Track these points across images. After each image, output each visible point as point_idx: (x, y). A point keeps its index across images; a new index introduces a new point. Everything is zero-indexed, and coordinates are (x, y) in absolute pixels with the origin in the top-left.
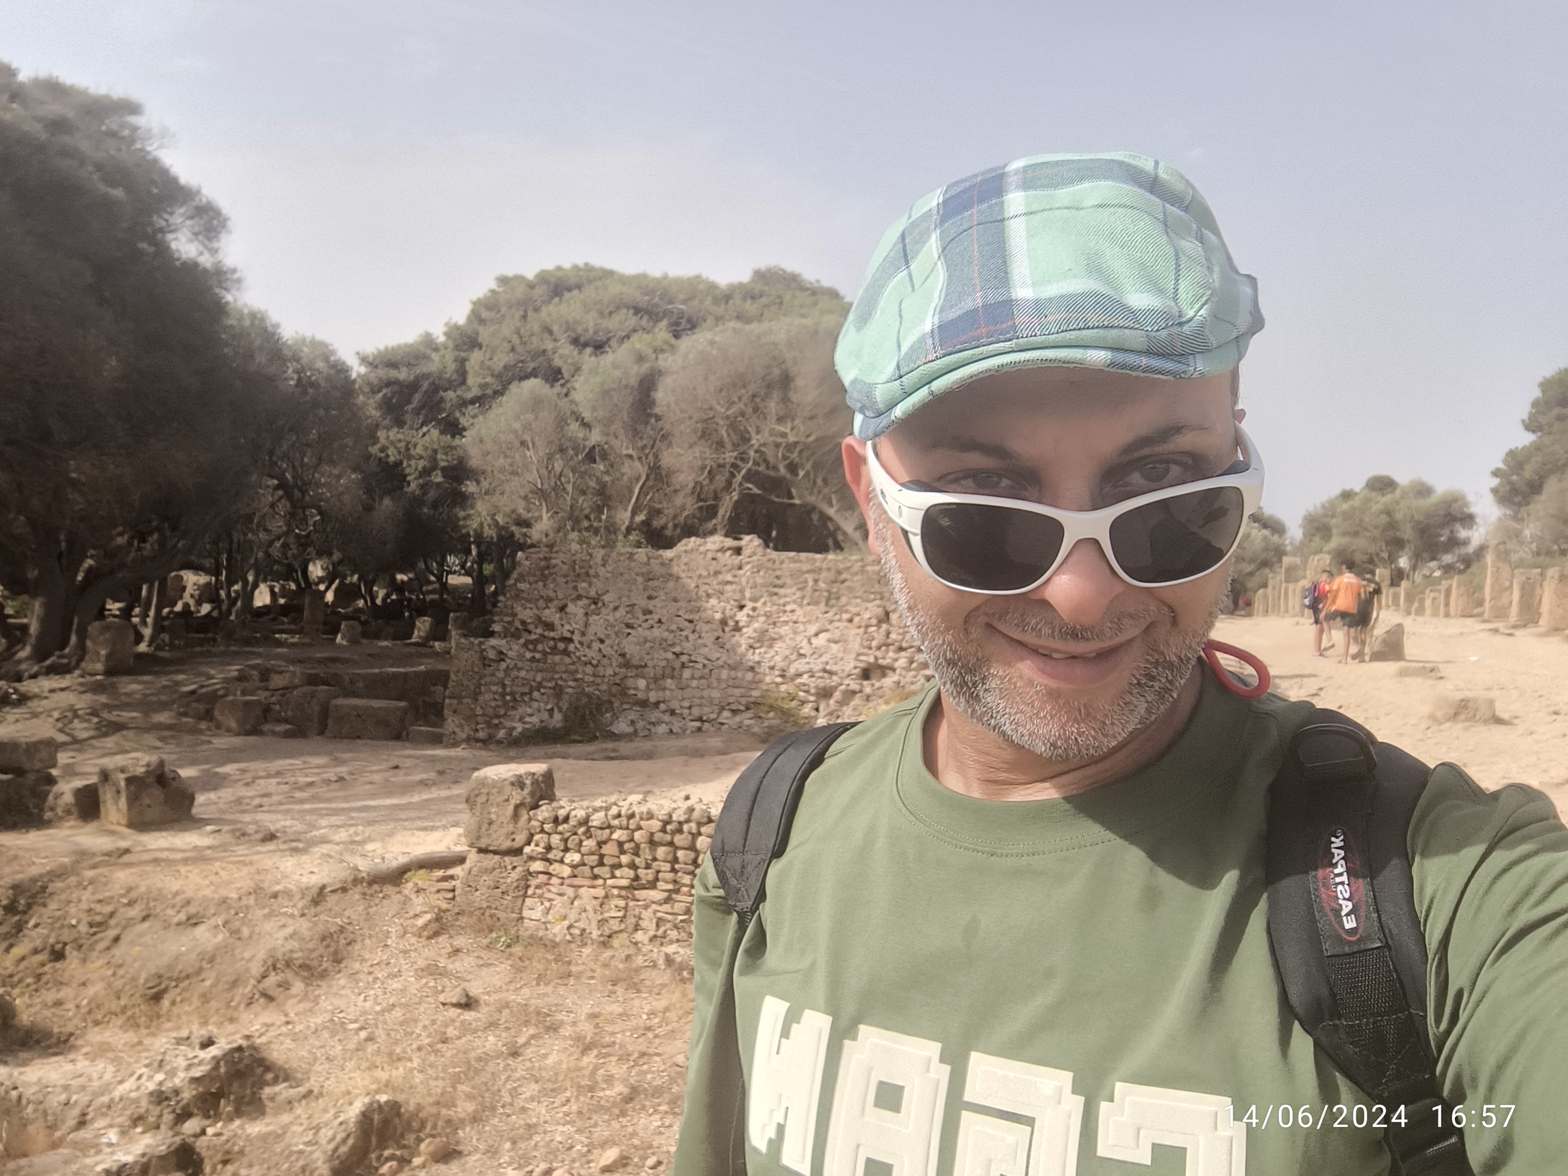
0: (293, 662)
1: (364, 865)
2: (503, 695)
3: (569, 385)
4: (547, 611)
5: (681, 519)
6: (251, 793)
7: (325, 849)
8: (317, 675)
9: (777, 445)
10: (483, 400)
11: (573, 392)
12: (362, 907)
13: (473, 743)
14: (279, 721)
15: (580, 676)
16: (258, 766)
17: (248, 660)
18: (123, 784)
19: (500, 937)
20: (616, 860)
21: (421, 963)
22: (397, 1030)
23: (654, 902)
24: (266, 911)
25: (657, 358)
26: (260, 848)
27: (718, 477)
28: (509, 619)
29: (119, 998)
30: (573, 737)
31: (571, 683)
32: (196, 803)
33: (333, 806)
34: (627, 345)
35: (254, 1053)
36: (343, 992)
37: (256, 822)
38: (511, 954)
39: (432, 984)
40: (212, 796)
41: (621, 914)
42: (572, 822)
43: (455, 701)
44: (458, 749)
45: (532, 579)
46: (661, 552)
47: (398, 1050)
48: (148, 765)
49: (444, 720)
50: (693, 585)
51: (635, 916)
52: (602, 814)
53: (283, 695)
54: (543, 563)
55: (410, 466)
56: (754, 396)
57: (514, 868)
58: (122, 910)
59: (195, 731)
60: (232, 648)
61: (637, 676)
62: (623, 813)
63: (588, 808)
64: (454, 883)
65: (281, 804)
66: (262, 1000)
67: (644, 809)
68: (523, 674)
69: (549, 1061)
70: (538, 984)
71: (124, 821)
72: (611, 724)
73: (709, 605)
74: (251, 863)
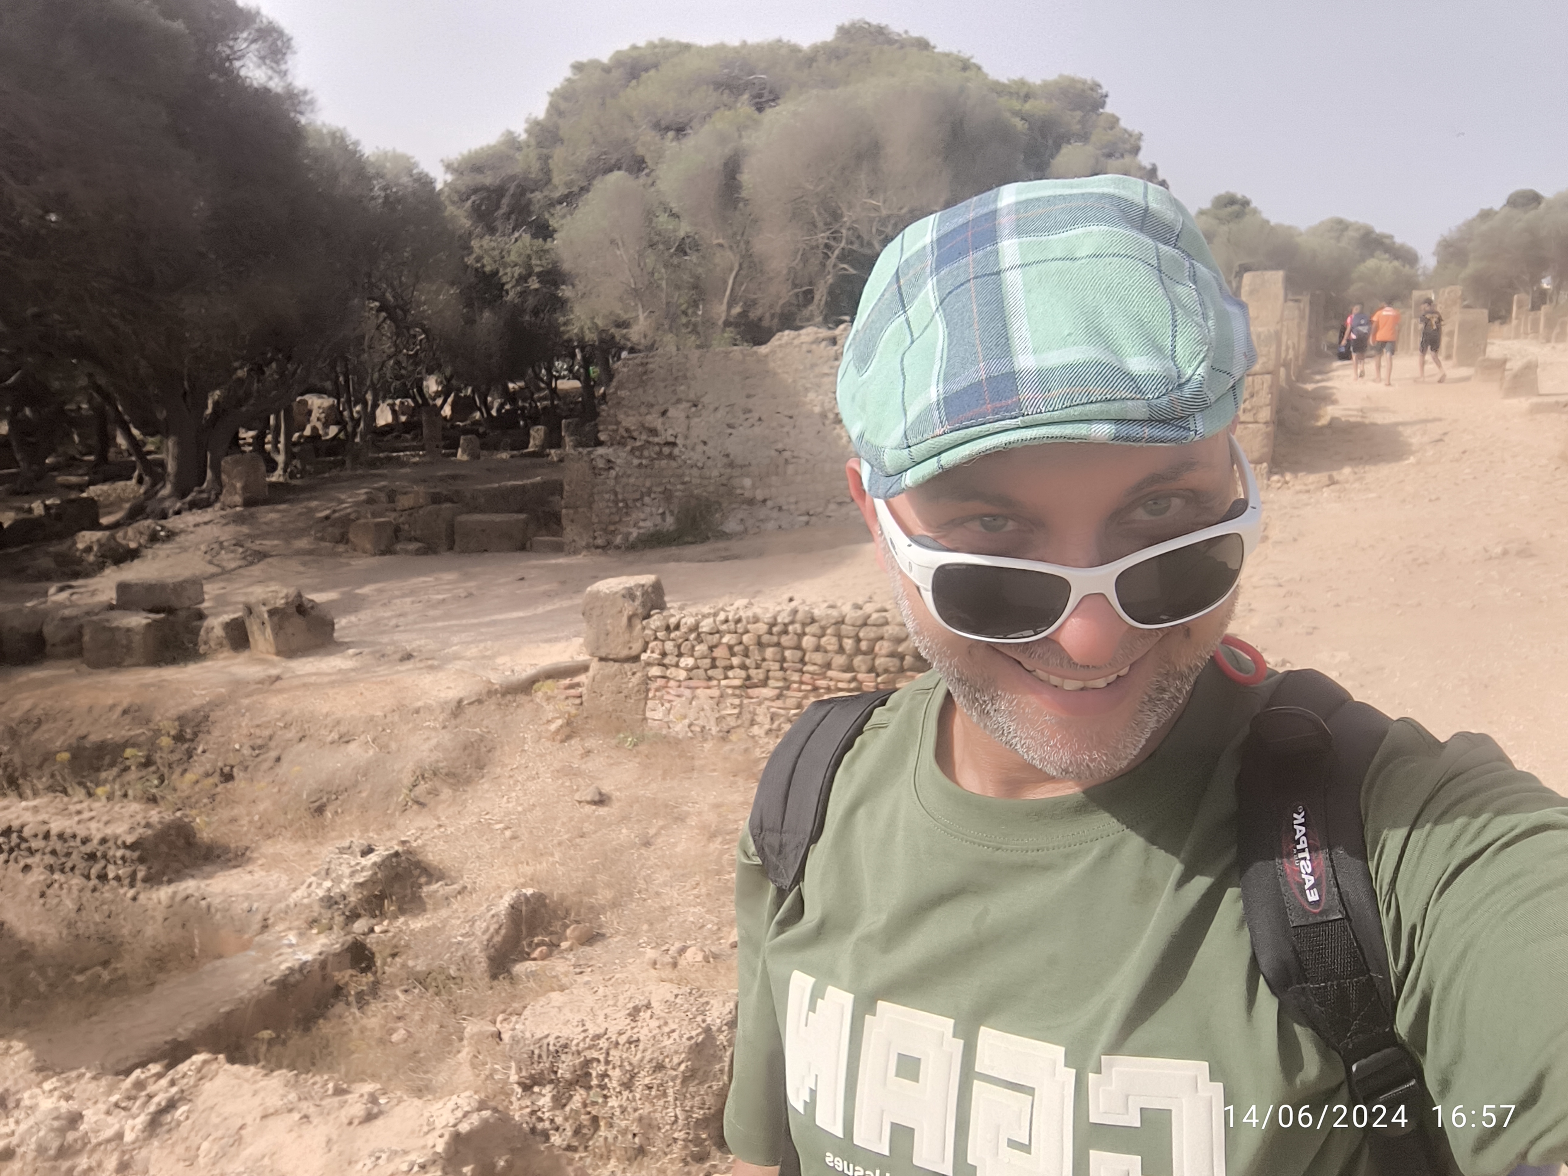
0: (415, 481)
1: (496, 679)
2: (616, 502)
3: (653, 174)
4: (649, 417)
5: (778, 310)
6: (388, 614)
7: (458, 665)
8: (438, 493)
9: (871, 220)
10: (569, 199)
11: (658, 182)
12: (498, 717)
13: (593, 550)
14: (410, 540)
15: (687, 479)
16: (394, 586)
17: (376, 482)
18: (266, 616)
19: (626, 737)
20: (727, 663)
21: (557, 765)
22: (538, 828)
23: (766, 699)
24: (411, 725)
25: (740, 136)
26: (399, 668)
27: (812, 260)
28: (615, 427)
29: (286, 813)
30: (686, 539)
31: (679, 487)
32: (336, 627)
33: (464, 622)
34: (707, 127)
35: (410, 857)
36: (487, 796)
37: (393, 643)
38: (638, 752)
39: (568, 784)
40: (353, 618)
41: (736, 711)
42: (683, 629)
43: (571, 511)
44: (580, 557)
45: (631, 386)
46: (755, 348)
47: (541, 846)
48: (287, 597)
49: (562, 529)
50: (790, 381)
51: (750, 712)
52: (711, 620)
53: (410, 515)
54: (640, 369)
55: (506, 274)
56: (843, 169)
57: (634, 674)
58: (280, 733)
59: (334, 554)
60: (359, 472)
61: (742, 475)
62: (730, 618)
63: (697, 615)
64: (580, 690)
65: (416, 623)
66: (415, 807)
67: (750, 613)
68: (632, 480)
69: (678, 849)
70: (664, 779)
71: (272, 649)
72: (722, 524)
73: (808, 399)
74: (392, 682)
